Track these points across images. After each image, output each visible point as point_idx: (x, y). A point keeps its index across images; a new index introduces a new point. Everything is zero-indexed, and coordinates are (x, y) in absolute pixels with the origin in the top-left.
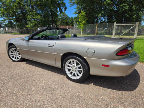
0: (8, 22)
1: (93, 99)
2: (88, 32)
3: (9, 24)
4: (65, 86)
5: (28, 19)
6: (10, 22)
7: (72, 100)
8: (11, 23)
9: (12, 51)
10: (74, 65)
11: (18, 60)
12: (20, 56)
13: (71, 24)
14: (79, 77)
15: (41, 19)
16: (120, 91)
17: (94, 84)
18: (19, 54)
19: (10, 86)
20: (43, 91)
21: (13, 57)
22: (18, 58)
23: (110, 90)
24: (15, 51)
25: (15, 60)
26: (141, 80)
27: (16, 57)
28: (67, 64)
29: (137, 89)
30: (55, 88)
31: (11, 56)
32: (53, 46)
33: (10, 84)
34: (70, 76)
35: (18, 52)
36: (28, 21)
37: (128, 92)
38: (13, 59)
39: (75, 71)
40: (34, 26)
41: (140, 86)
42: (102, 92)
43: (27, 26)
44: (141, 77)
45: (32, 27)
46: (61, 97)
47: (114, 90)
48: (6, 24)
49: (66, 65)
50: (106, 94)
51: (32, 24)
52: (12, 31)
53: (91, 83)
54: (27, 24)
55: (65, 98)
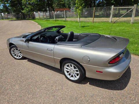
0: (3, 6)
1: (88, 100)
2: (86, 14)
3: (5, 9)
4: (65, 87)
5: (23, 4)
6: (5, 6)
7: (71, 102)
8: (6, 8)
9: (14, 50)
10: (72, 68)
11: (20, 58)
12: (22, 54)
13: (68, 6)
14: (76, 79)
15: (36, 3)
16: (112, 91)
17: (89, 84)
18: (20, 53)
19: (17, 89)
20: (46, 93)
21: (15, 55)
22: (20, 56)
23: (103, 89)
24: (16, 50)
25: (18, 58)
26: (131, 77)
27: (18, 55)
28: (66, 67)
29: (127, 88)
30: (56, 90)
31: (13, 54)
32: (52, 50)
33: (17, 87)
34: (69, 76)
35: (19, 51)
36: (23, 5)
37: (119, 91)
38: (15, 57)
39: (73, 73)
40: (29, 11)
41: (129, 84)
42: (97, 92)
43: (23, 11)
44: (131, 74)
45: (28, 12)
46: (61, 99)
47: (107, 90)
48: (2, 9)
49: (64, 68)
50: (99, 94)
51: (27, 9)
52: (9, 17)
53: (88, 83)
54: (23, 9)
55: (65, 100)
